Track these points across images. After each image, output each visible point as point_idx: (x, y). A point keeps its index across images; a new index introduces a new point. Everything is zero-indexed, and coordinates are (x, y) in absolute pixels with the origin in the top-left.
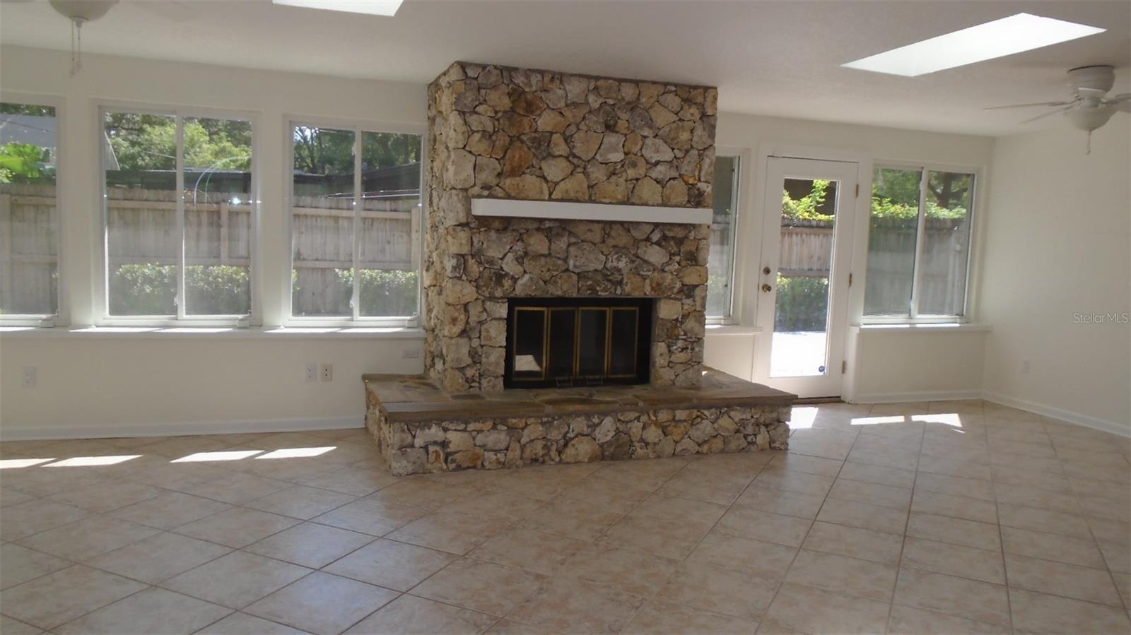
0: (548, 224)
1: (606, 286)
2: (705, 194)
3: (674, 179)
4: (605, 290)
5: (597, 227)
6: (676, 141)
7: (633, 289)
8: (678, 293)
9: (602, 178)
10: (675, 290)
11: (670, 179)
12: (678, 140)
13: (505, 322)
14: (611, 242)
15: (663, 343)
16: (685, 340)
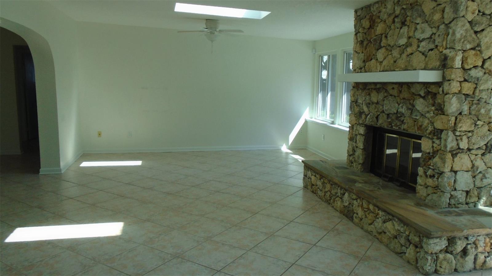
0: (378, 86)
1: (397, 123)
2: (449, 58)
3: (432, 50)
4: (396, 125)
5: (395, 86)
6: (432, 22)
7: (408, 127)
8: (430, 134)
9: (397, 55)
10: (428, 132)
11: (429, 50)
12: (433, 20)
13: (364, 137)
14: (402, 96)
15: (422, 168)
16: (433, 170)
